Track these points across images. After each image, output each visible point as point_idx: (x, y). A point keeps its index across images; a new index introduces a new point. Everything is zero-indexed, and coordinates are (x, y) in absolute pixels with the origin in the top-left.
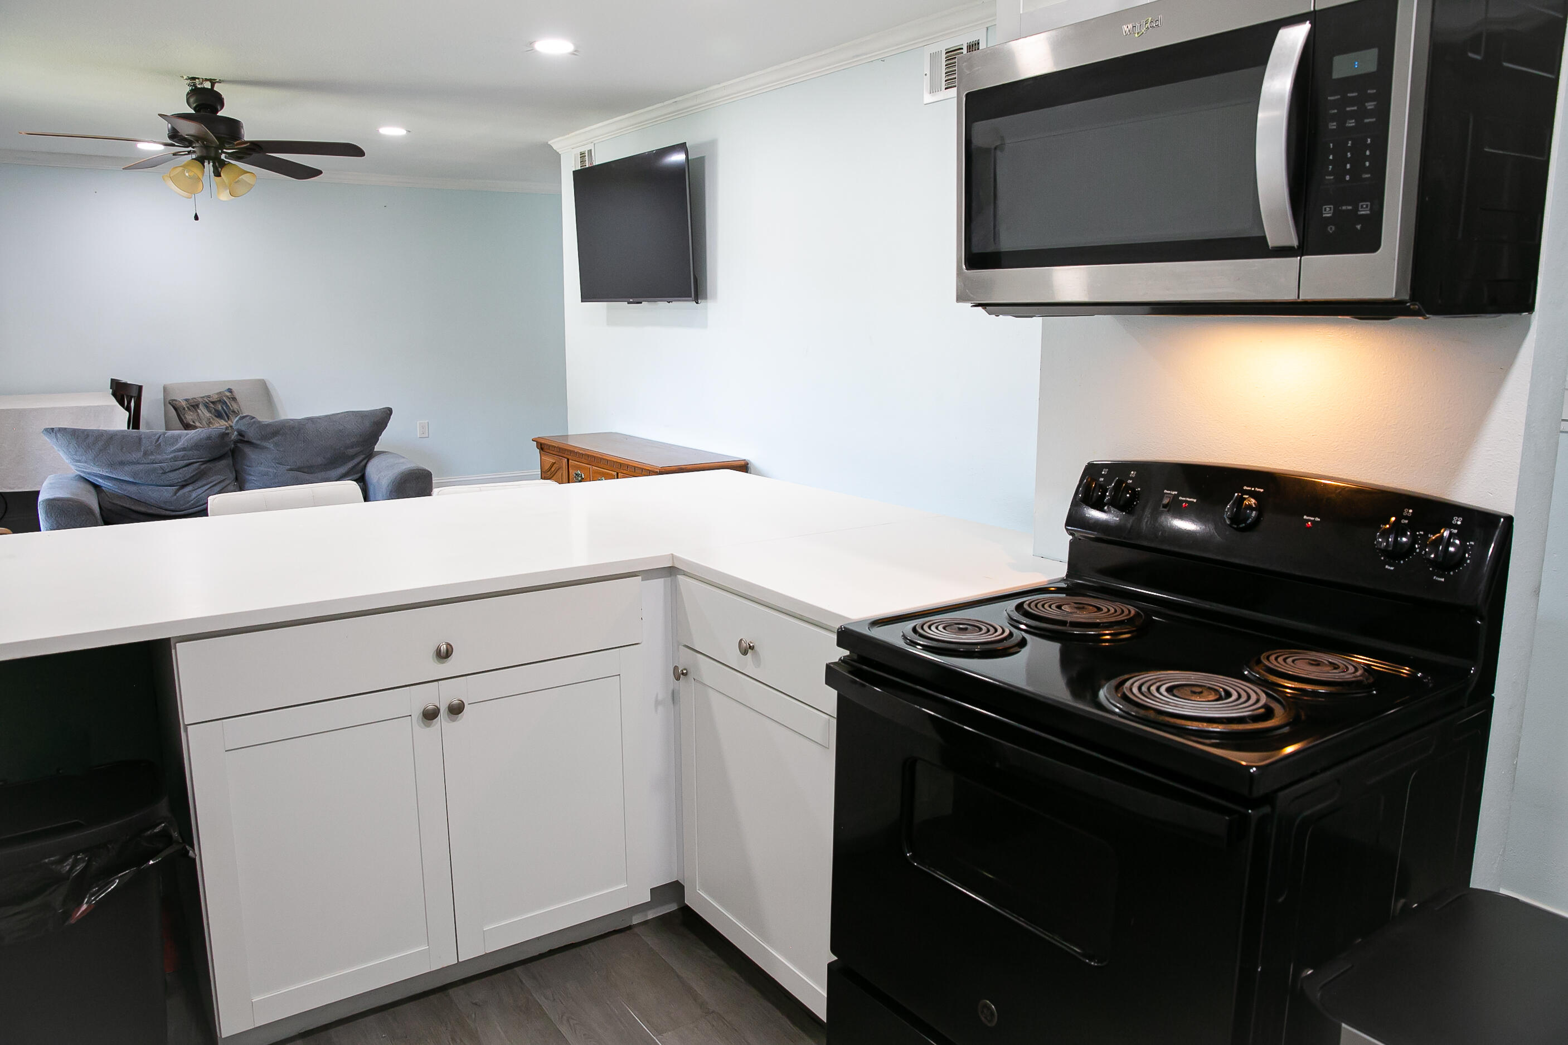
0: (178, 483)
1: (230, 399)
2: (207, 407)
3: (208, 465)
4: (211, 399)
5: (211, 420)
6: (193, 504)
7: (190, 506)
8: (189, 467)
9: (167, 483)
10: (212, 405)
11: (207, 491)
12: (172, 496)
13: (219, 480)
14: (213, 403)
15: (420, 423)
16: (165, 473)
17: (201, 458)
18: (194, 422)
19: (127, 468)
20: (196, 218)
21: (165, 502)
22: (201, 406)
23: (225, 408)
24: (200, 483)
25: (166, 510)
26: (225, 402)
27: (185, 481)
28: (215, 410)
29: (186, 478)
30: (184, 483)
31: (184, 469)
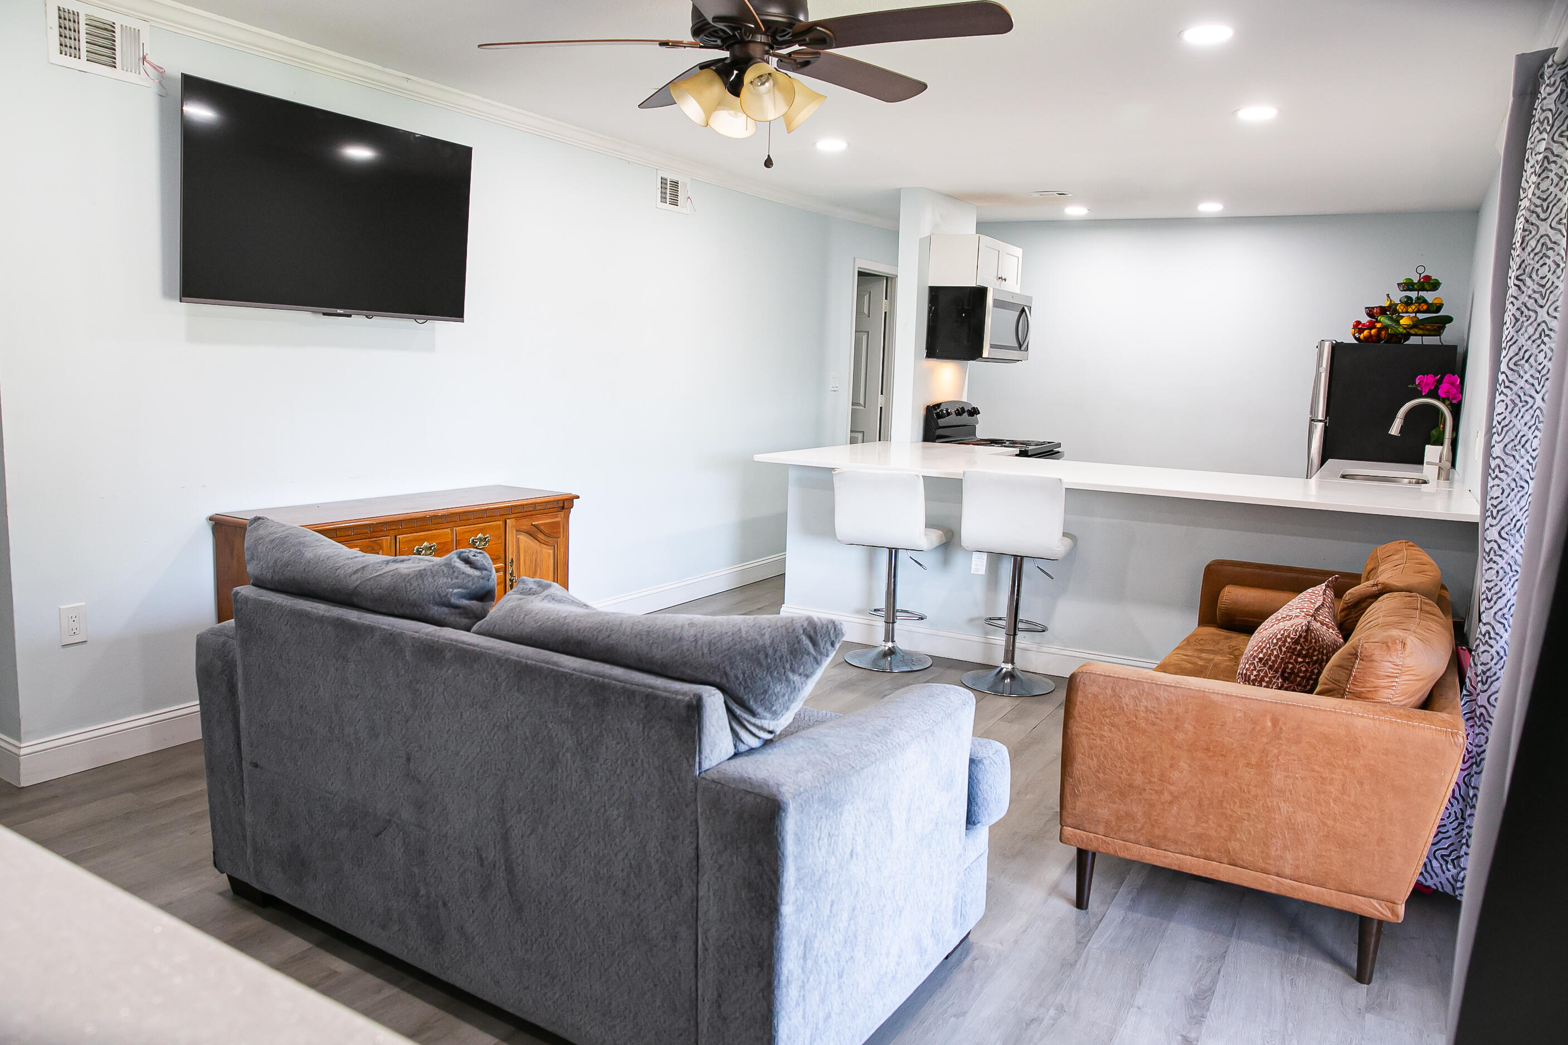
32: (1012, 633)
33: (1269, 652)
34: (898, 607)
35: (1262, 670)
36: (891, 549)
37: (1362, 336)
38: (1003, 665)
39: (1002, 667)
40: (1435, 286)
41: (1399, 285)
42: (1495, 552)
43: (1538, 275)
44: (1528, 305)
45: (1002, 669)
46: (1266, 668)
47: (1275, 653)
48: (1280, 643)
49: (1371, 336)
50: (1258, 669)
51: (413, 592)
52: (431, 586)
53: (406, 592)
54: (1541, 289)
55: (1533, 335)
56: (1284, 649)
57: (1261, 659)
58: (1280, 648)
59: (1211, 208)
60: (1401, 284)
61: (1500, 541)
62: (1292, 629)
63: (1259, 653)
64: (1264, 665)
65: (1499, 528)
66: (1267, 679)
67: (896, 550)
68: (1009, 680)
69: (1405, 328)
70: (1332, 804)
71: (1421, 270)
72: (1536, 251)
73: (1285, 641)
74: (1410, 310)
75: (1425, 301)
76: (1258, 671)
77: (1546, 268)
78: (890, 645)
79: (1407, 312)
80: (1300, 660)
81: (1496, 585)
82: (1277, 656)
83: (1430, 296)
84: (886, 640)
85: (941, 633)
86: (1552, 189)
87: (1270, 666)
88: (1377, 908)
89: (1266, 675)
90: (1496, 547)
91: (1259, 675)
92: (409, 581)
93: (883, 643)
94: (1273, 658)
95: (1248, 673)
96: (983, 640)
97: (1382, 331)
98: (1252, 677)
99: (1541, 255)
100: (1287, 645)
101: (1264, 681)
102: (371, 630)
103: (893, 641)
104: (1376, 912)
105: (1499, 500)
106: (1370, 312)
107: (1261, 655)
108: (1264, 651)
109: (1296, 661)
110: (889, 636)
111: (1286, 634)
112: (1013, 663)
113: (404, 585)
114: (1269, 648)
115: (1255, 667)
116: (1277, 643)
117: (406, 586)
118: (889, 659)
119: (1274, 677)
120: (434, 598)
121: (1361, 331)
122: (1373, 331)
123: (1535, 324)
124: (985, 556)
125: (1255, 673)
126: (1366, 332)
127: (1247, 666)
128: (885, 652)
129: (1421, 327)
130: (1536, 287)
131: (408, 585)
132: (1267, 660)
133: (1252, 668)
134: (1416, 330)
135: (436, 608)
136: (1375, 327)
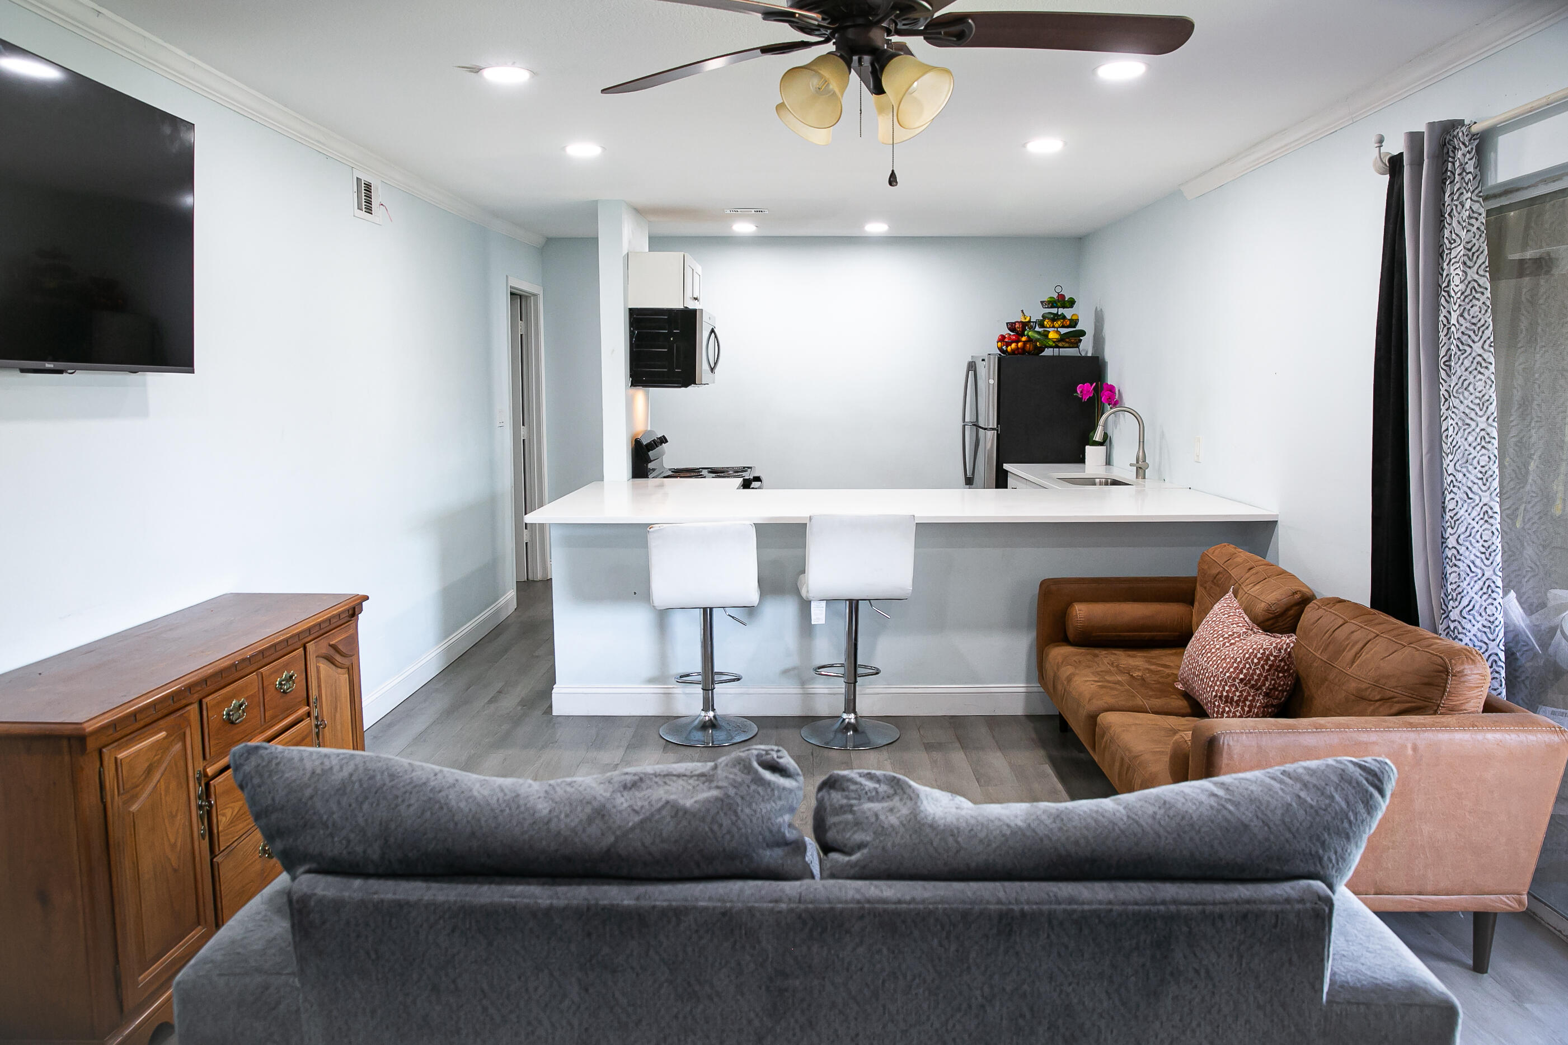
32: (852, 681)
33: (1251, 672)
34: (716, 670)
35: (1244, 690)
36: (705, 609)
37: (1009, 349)
38: (845, 716)
39: (844, 717)
40: (1071, 303)
41: (1042, 302)
42: (1455, 557)
43: (1469, 315)
44: (1463, 340)
45: (844, 720)
46: (1247, 688)
47: (1258, 672)
48: (1262, 662)
49: (1018, 348)
50: (1240, 689)
51: (728, 837)
52: (754, 821)
53: (716, 839)
54: (1473, 327)
55: (1469, 367)
56: (1266, 667)
57: (1242, 680)
58: (1263, 666)
59: (877, 228)
60: (1044, 301)
61: (1458, 547)
62: (1272, 647)
63: (1238, 674)
64: (1245, 685)
65: (1456, 536)
66: (1250, 698)
67: (711, 609)
68: (851, 732)
69: (1054, 342)
70: (1468, 817)
71: (1058, 290)
72: (1466, 294)
73: (1268, 659)
74: (1057, 325)
75: (1064, 317)
76: (1241, 692)
77: (1476, 309)
78: (711, 714)
79: (1054, 327)
80: (1281, 675)
81: (1459, 586)
82: (1260, 675)
83: (1068, 313)
84: (705, 709)
85: (751, 691)
86: (1474, 241)
87: (1253, 685)
88: (1505, 902)
89: (1249, 694)
90: (1455, 552)
91: (1242, 695)
92: (714, 820)
93: (703, 714)
94: (1255, 677)
95: (1230, 695)
96: (799, 691)
97: (1027, 344)
98: (1236, 698)
99: (1471, 297)
100: (1270, 663)
101: (1247, 700)
102: (676, 913)
103: (713, 710)
104: (1505, 907)
105: (1454, 512)
106: (1011, 326)
107: (1242, 676)
108: (1245, 671)
109: (1278, 677)
110: (708, 704)
111: (1267, 653)
112: (855, 712)
113: (707, 829)
114: (1251, 668)
115: (1236, 687)
116: (1259, 663)
117: (711, 830)
118: (710, 731)
119: (1256, 695)
120: (764, 839)
121: (1008, 344)
122: (1020, 344)
123: (1470, 358)
124: (824, 603)
125: (1238, 694)
126: (1013, 345)
127: (1227, 688)
128: (705, 722)
129: (1067, 340)
130: (1468, 325)
131: (715, 827)
132: (1249, 680)
133: (1233, 689)
134: (1063, 343)
135: (768, 853)
136: (1020, 341)
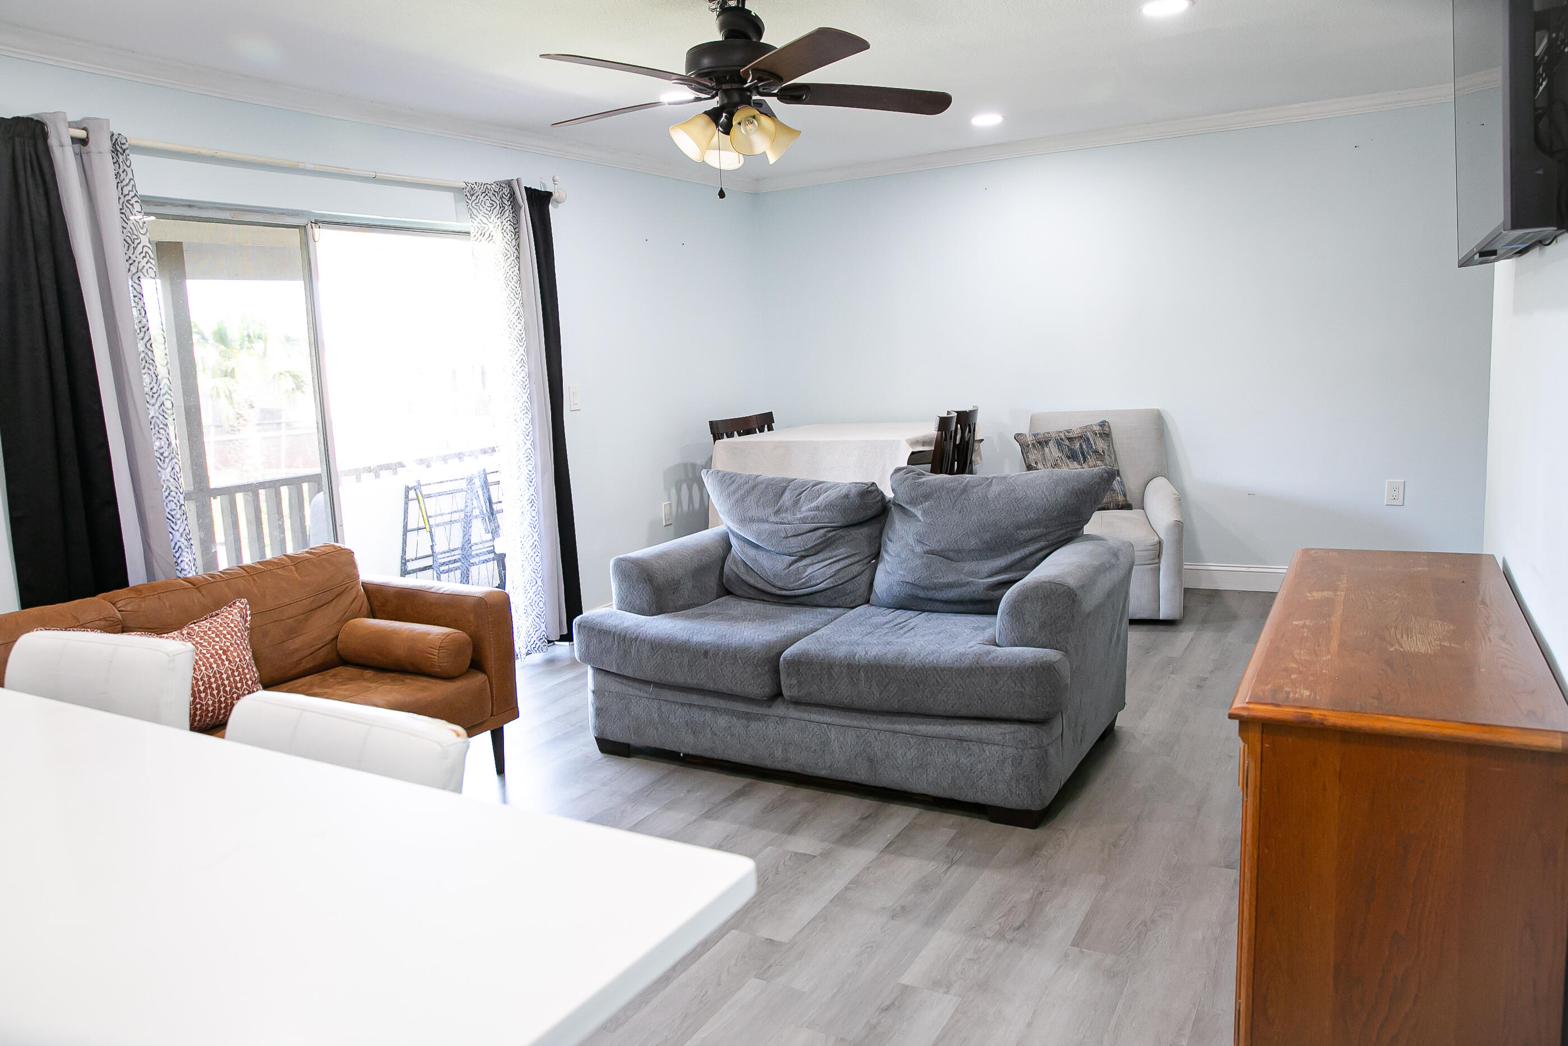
0: (797, 552)
1: (1096, 434)
2: (1059, 443)
3: (840, 532)
4: (1071, 435)
5: (1059, 461)
6: (803, 584)
7: (800, 585)
8: (815, 532)
9: (786, 551)
10: (1067, 443)
11: (824, 569)
12: (785, 569)
13: (846, 555)
14: (1070, 439)
15: (1388, 482)
16: (787, 537)
17: (832, 523)
18: (1036, 463)
19: (755, 526)
20: (722, 194)
21: (775, 576)
22: (1051, 444)
23: (1084, 447)
24: (821, 556)
25: (775, 586)
26: (1088, 439)
27: (806, 550)
28: (1070, 449)
29: (806, 547)
30: (803, 553)
31: (808, 534)
